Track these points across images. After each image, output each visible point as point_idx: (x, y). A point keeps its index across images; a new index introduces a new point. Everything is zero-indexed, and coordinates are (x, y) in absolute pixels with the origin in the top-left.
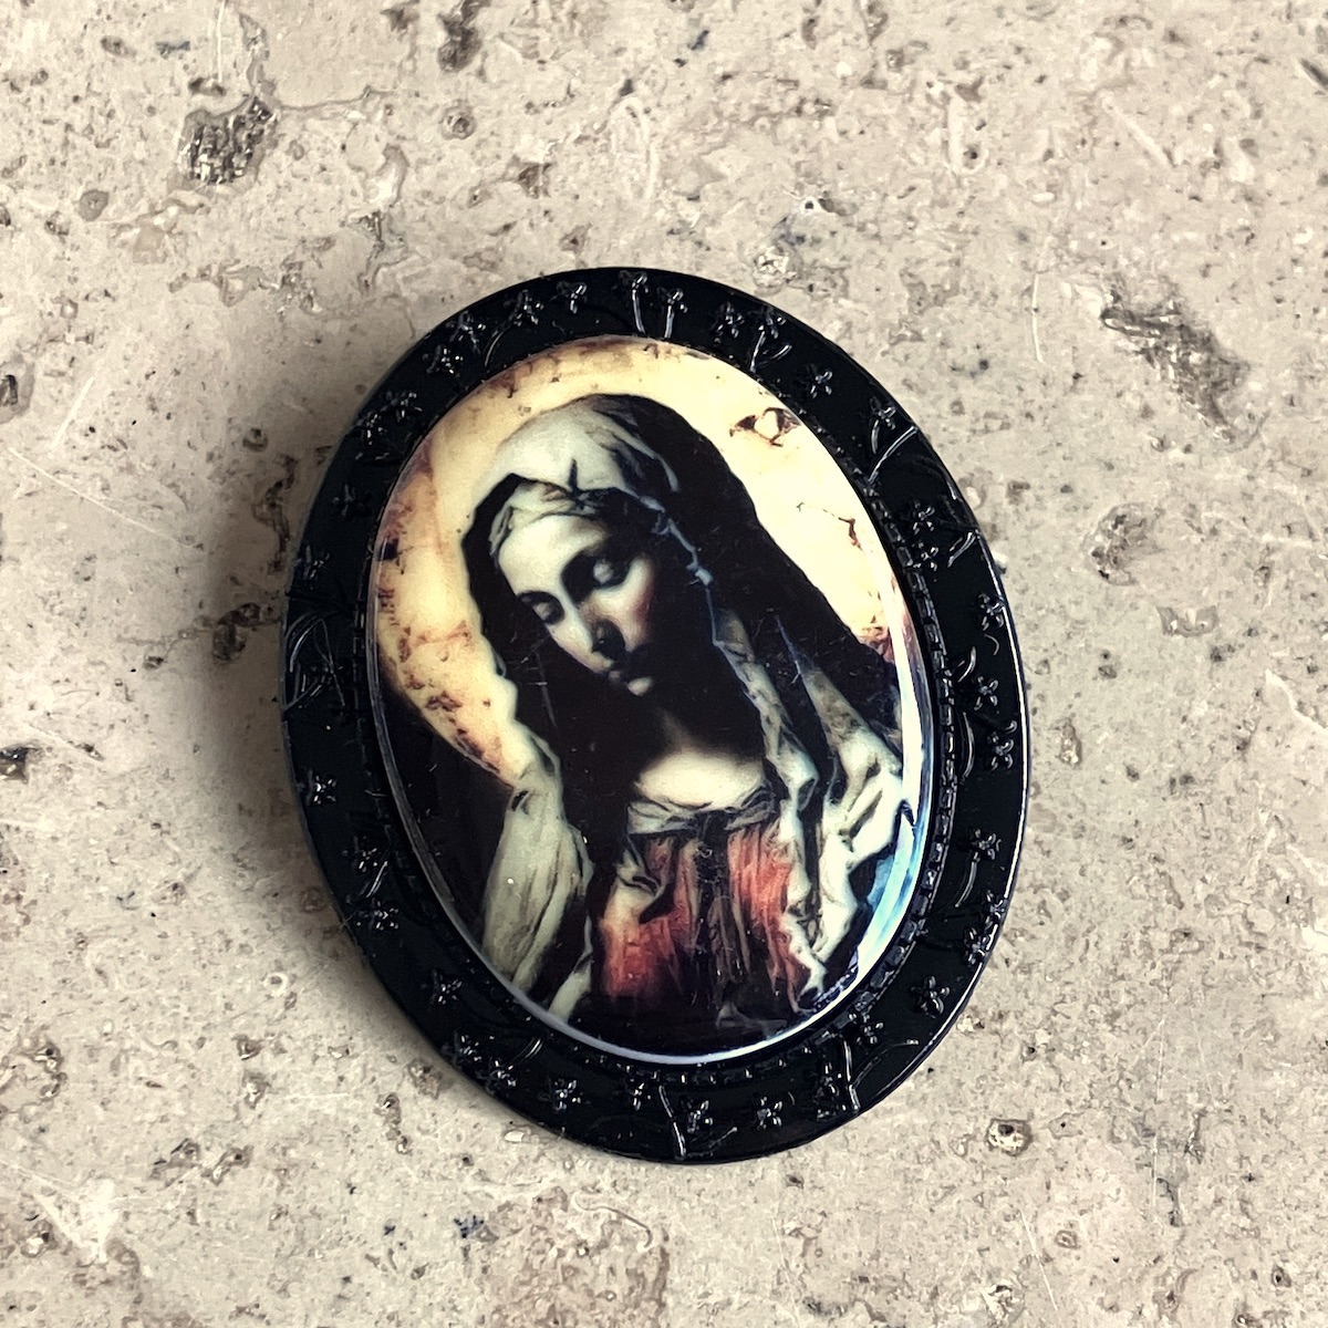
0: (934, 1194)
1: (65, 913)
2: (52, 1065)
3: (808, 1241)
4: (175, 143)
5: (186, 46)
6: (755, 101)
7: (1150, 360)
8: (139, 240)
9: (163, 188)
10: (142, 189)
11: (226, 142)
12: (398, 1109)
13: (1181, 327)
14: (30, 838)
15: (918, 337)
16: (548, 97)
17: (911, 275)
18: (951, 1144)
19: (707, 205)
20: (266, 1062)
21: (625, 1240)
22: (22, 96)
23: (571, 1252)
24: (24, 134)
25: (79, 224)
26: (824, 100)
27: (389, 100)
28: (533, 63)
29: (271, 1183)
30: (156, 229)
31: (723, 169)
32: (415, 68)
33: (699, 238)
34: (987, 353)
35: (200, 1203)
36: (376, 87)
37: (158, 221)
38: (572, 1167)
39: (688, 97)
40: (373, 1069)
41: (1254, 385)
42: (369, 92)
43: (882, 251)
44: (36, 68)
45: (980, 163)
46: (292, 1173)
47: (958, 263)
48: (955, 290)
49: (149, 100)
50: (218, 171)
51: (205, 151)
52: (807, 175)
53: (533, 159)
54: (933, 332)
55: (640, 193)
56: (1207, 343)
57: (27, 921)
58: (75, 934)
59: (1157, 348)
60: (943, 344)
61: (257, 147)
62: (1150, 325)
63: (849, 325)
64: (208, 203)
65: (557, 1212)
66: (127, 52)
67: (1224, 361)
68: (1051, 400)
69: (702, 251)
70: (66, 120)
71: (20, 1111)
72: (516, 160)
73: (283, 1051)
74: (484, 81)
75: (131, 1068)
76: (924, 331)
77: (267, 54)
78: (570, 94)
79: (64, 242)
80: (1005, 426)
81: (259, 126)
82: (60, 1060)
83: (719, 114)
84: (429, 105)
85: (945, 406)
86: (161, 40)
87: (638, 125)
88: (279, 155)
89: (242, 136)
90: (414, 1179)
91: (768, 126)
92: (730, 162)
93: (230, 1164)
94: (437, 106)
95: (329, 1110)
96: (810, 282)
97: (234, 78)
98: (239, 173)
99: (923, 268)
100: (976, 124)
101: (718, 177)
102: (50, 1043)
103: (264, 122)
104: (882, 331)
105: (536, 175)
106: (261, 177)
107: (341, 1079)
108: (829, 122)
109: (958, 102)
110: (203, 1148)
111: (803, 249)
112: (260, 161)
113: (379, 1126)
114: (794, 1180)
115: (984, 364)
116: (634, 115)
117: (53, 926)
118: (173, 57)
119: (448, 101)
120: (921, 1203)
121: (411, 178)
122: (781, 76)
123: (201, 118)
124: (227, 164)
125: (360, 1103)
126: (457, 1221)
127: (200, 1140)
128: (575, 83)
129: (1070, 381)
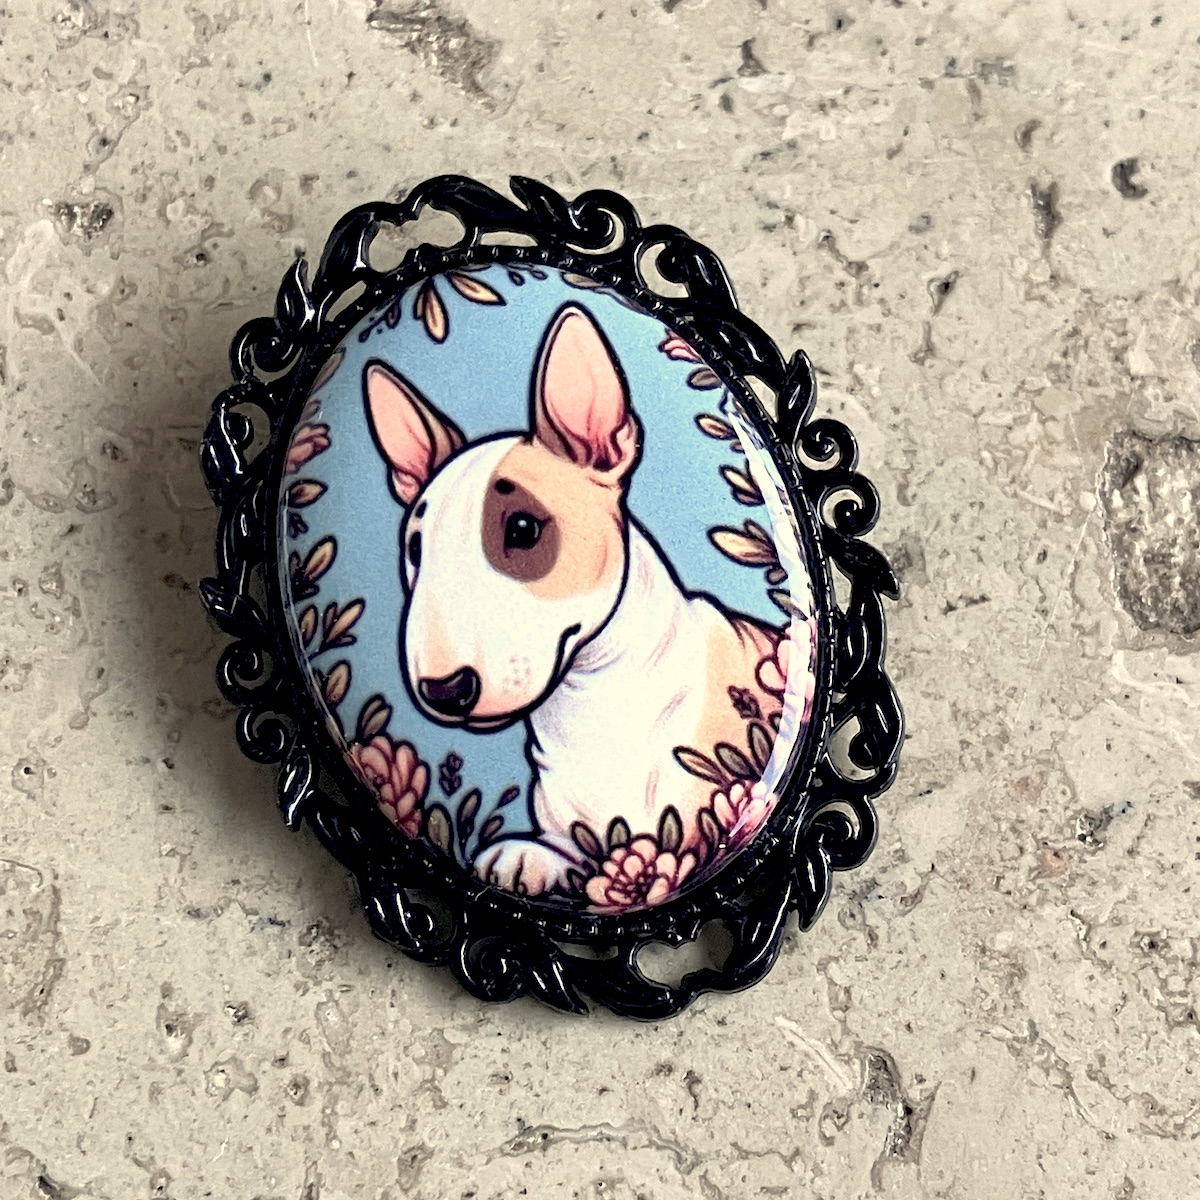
7: (413, 51)
13: (439, 18)
41: (507, 59)
54: (218, 56)
56: (462, 29)
59: (419, 40)
62: (411, 21)
63: (143, 61)
67: (478, 42)
85: (237, 118)
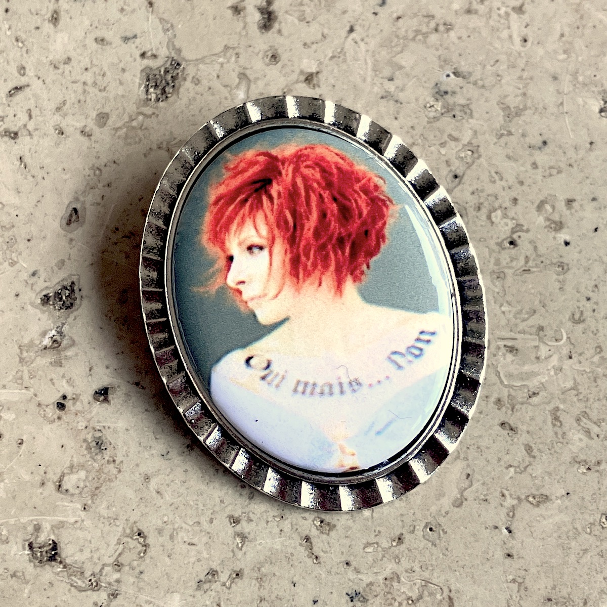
0: (579, 554)
1: (137, 465)
2: (141, 540)
3: (520, 584)
4: (137, 84)
5: (135, 37)
6: (414, 28)
8: (126, 135)
9: (134, 108)
10: (124, 109)
11: (161, 81)
12: (311, 543)
14: (115, 431)
15: (510, 133)
16: (313, 39)
17: (502, 104)
18: (584, 529)
19: (398, 82)
20: (244, 527)
21: (431, 594)
22: (60, 71)
23: (405, 603)
24: (64, 89)
25: (97, 131)
26: (448, 23)
27: (237, 50)
28: (304, 23)
29: (255, 585)
30: (133, 128)
31: (403, 63)
32: (247, 34)
33: (396, 98)
34: (545, 138)
35: (222, 599)
36: (230, 45)
37: (134, 124)
38: (399, 561)
39: (382, 31)
40: (296, 524)
42: (227, 48)
43: (487, 94)
44: (65, 56)
45: (529, 44)
46: (264, 579)
47: (524, 94)
48: (525, 108)
49: (121, 65)
50: (159, 96)
51: (152, 86)
52: (445, 61)
53: (309, 70)
55: (364, 80)
57: (120, 471)
58: (143, 475)
60: (524, 135)
61: (176, 81)
64: (157, 113)
65: (395, 584)
66: (107, 44)
68: (580, 156)
69: (399, 105)
70: (83, 80)
71: (129, 565)
72: (302, 72)
73: (251, 521)
74: (281, 35)
75: (179, 537)
76: (513, 130)
77: (175, 35)
78: (324, 36)
79: (91, 140)
80: (559, 172)
81: (176, 71)
82: (145, 537)
83: (397, 36)
84: (257, 50)
86: (123, 35)
87: (359, 47)
88: (188, 84)
89: (169, 77)
90: (323, 576)
91: (422, 39)
92: (406, 60)
93: (234, 579)
94: (260, 51)
95: (278, 546)
96: (454, 113)
97: (160, 49)
98: (169, 95)
99: (509, 99)
100: (524, 24)
101: (401, 68)
102: (139, 530)
103: (178, 69)
104: (492, 132)
105: (312, 78)
106: (180, 96)
107: (281, 531)
108: (452, 34)
109: (514, 16)
110: (219, 572)
111: (447, 97)
112: (179, 88)
113: (302, 552)
114: (509, 555)
115: (545, 143)
116: (356, 42)
117: (133, 473)
118: (130, 42)
119: (265, 47)
120: (572, 559)
121: (253, 86)
122: (425, 14)
123: (148, 71)
124: (164, 91)
125: (293, 542)
126: (347, 594)
127: (218, 569)
128: (326, 31)
129: (588, 146)
